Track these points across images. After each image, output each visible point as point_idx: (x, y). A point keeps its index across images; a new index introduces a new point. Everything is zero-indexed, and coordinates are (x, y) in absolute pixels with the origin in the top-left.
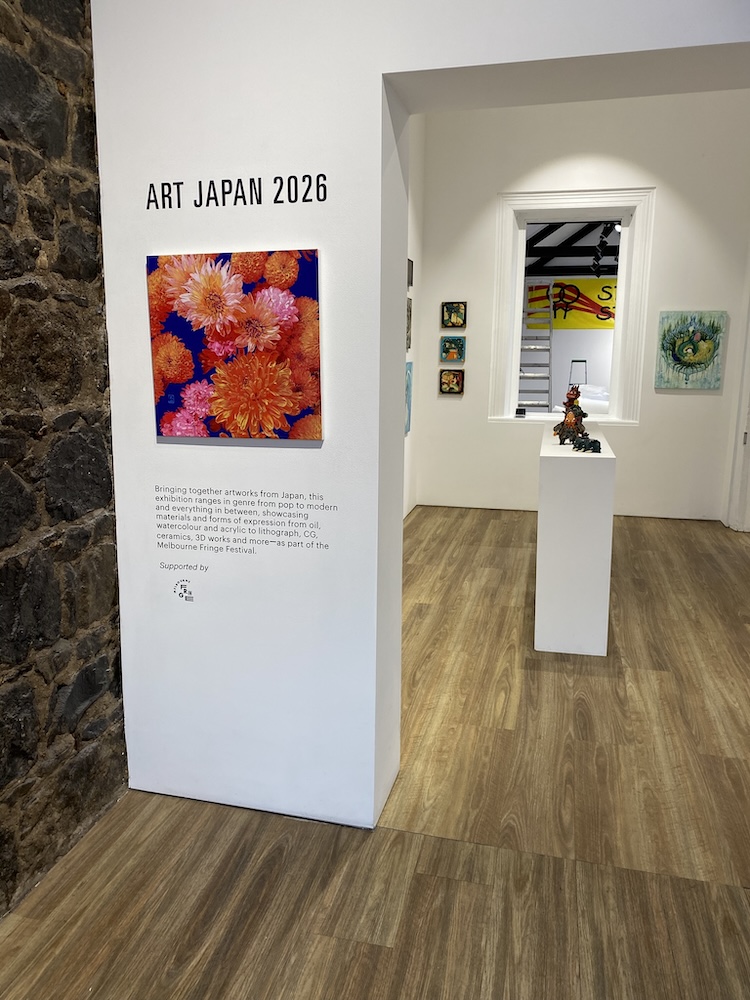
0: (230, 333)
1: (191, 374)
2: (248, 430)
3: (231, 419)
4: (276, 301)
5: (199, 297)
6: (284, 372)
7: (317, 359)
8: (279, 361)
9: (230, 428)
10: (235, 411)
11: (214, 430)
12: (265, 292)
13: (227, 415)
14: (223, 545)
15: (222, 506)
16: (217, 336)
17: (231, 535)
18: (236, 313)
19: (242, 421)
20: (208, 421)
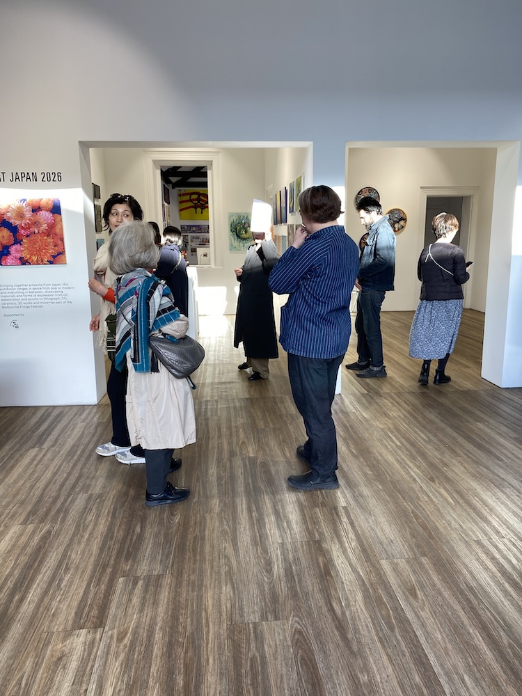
0: (28, 227)
1: (13, 242)
2: (37, 261)
3: (30, 258)
4: (45, 216)
5: (15, 214)
6: (50, 240)
7: (62, 235)
8: (48, 236)
9: (30, 261)
10: (31, 255)
11: (24, 262)
12: (41, 212)
13: (28, 256)
14: (30, 305)
15: (28, 291)
16: (23, 228)
17: (33, 301)
18: (30, 220)
19: (34, 258)
20: (21, 259)
